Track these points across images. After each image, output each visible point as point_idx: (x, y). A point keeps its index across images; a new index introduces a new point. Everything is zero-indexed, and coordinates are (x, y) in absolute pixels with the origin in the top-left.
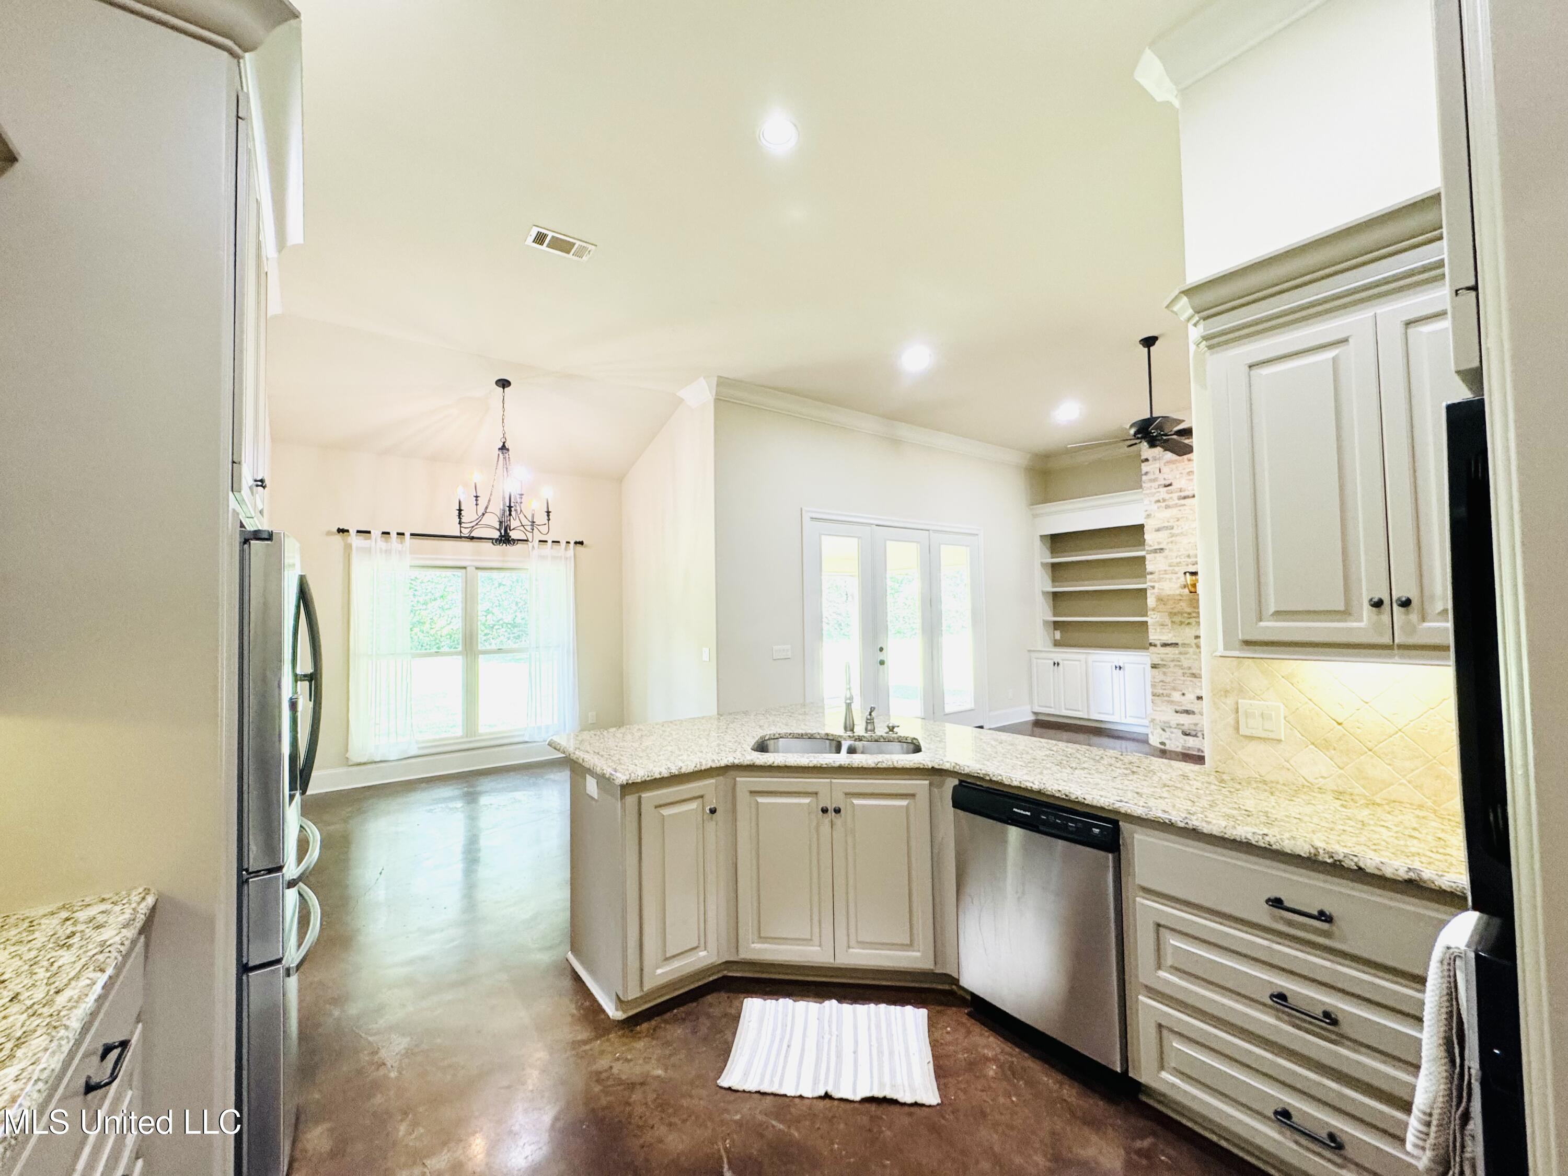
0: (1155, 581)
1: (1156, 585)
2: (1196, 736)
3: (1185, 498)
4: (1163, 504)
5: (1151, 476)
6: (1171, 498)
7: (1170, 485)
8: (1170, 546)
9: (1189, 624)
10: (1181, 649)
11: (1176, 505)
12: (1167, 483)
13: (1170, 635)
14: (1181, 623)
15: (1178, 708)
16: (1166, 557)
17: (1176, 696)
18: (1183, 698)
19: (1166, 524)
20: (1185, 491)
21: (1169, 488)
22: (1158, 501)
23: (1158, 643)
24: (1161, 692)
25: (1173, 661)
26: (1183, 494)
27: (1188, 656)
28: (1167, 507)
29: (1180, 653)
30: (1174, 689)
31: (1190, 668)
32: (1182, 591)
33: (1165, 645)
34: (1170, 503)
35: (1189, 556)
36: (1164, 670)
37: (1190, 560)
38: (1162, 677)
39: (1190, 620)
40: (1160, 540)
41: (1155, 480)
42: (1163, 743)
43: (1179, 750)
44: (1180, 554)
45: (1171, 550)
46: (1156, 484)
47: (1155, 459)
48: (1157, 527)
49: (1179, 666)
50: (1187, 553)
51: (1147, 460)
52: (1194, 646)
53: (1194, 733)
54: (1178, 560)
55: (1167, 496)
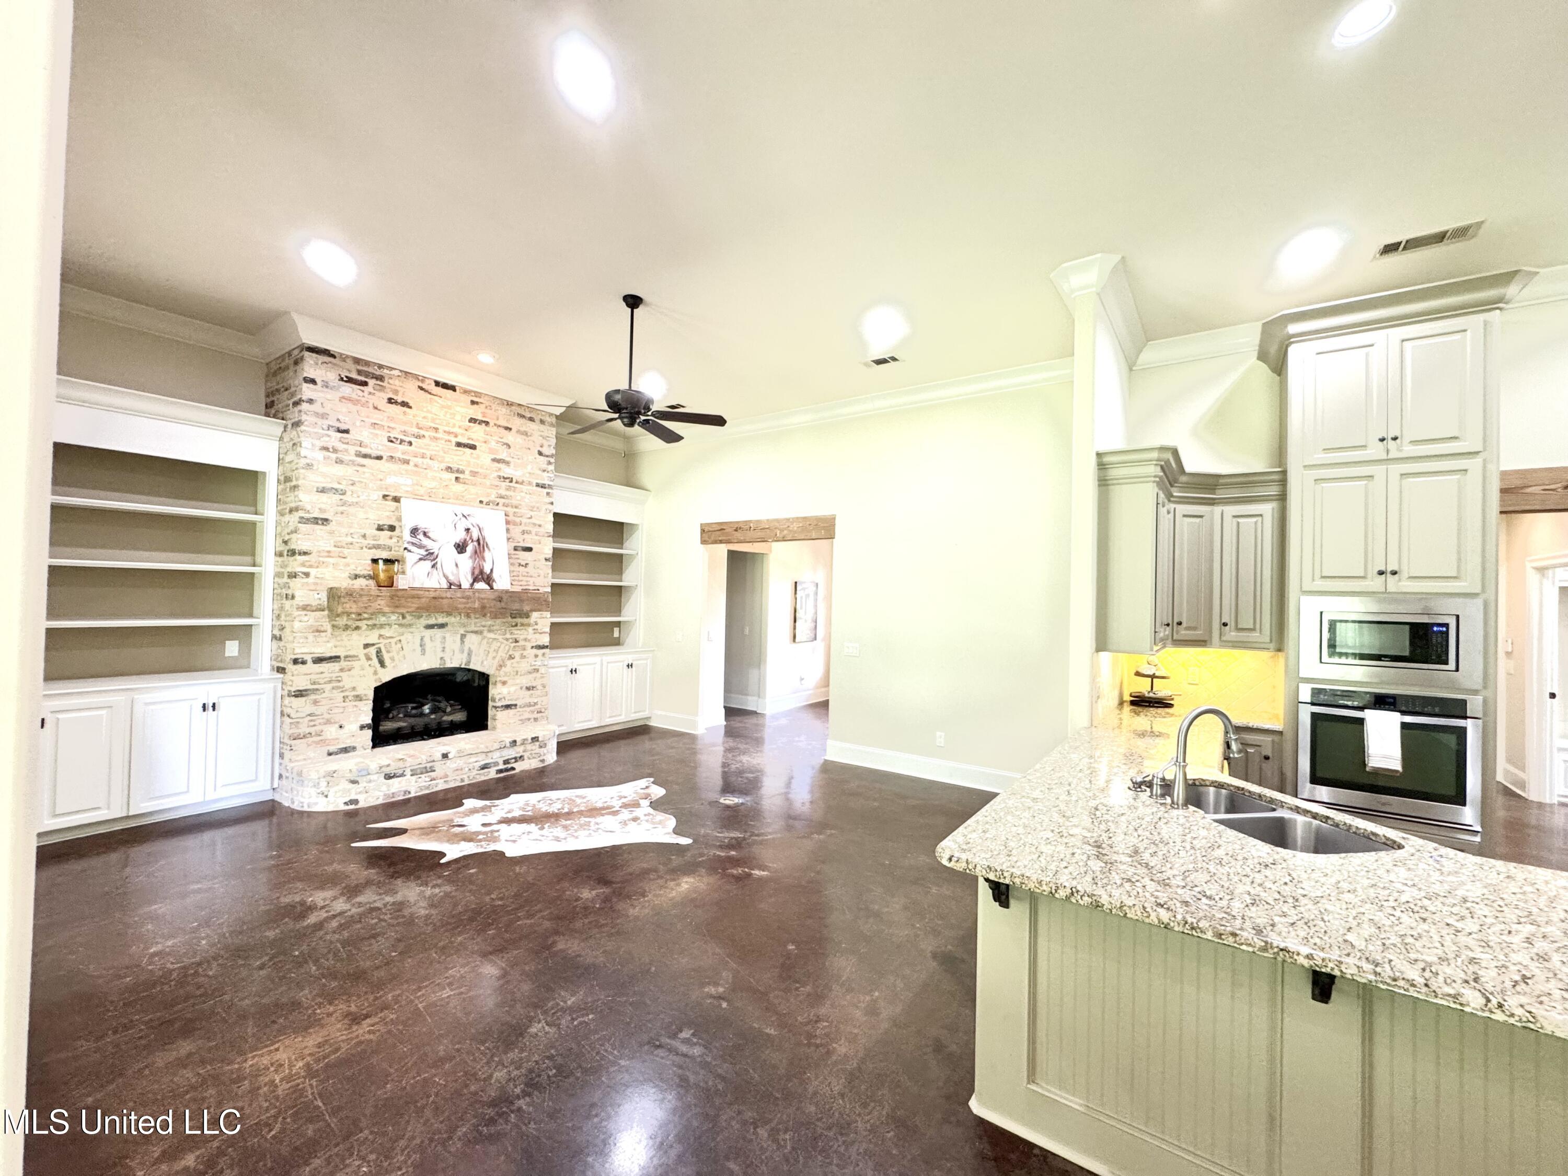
0: (311, 566)
1: (313, 572)
2: (402, 775)
3: (365, 456)
4: (334, 456)
5: (315, 407)
6: (346, 450)
7: (346, 432)
8: (339, 518)
9: (357, 628)
10: (343, 664)
11: (353, 463)
12: (343, 427)
13: (329, 645)
14: (346, 628)
15: (332, 749)
16: (332, 533)
17: (331, 732)
18: (342, 731)
19: (336, 486)
20: (366, 446)
21: (345, 435)
22: (326, 449)
23: (308, 658)
24: (308, 730)
25: (330, 682)
26: (364, 451)
27: (352, 672)
28: (339, 461)
29: (342, 670)
30: (328, 722)
31: (354, 689)
32: (351, 582)
33: (319, 660)
34: (346, 458)
35: (364, 536)
36: (313, 697)
37: (365, 542)
38: (310, 709)
39: (359, 623)
40: (323, 506)
41: (324, 416)
42: (353, 802)
43: (380, 801)
44: (352, 531)
45: (340, 524)
46: (326, 423)
47: (326, 385)
48: (321, 485)
49: (338, 688)
50: (363, 532)
51: (313, 381)
52: (363, 658)
53: (401, 772)
54: (349, 539)
55: (341, 446)
